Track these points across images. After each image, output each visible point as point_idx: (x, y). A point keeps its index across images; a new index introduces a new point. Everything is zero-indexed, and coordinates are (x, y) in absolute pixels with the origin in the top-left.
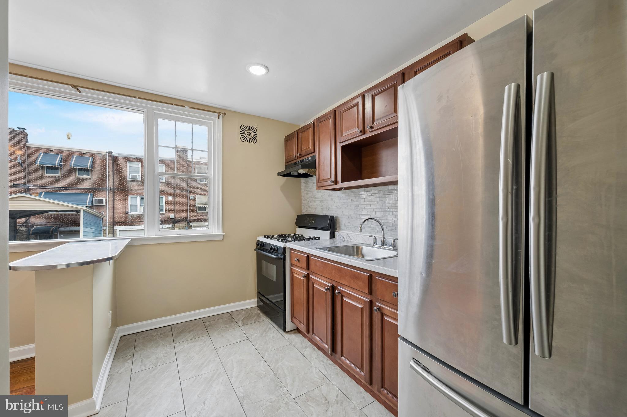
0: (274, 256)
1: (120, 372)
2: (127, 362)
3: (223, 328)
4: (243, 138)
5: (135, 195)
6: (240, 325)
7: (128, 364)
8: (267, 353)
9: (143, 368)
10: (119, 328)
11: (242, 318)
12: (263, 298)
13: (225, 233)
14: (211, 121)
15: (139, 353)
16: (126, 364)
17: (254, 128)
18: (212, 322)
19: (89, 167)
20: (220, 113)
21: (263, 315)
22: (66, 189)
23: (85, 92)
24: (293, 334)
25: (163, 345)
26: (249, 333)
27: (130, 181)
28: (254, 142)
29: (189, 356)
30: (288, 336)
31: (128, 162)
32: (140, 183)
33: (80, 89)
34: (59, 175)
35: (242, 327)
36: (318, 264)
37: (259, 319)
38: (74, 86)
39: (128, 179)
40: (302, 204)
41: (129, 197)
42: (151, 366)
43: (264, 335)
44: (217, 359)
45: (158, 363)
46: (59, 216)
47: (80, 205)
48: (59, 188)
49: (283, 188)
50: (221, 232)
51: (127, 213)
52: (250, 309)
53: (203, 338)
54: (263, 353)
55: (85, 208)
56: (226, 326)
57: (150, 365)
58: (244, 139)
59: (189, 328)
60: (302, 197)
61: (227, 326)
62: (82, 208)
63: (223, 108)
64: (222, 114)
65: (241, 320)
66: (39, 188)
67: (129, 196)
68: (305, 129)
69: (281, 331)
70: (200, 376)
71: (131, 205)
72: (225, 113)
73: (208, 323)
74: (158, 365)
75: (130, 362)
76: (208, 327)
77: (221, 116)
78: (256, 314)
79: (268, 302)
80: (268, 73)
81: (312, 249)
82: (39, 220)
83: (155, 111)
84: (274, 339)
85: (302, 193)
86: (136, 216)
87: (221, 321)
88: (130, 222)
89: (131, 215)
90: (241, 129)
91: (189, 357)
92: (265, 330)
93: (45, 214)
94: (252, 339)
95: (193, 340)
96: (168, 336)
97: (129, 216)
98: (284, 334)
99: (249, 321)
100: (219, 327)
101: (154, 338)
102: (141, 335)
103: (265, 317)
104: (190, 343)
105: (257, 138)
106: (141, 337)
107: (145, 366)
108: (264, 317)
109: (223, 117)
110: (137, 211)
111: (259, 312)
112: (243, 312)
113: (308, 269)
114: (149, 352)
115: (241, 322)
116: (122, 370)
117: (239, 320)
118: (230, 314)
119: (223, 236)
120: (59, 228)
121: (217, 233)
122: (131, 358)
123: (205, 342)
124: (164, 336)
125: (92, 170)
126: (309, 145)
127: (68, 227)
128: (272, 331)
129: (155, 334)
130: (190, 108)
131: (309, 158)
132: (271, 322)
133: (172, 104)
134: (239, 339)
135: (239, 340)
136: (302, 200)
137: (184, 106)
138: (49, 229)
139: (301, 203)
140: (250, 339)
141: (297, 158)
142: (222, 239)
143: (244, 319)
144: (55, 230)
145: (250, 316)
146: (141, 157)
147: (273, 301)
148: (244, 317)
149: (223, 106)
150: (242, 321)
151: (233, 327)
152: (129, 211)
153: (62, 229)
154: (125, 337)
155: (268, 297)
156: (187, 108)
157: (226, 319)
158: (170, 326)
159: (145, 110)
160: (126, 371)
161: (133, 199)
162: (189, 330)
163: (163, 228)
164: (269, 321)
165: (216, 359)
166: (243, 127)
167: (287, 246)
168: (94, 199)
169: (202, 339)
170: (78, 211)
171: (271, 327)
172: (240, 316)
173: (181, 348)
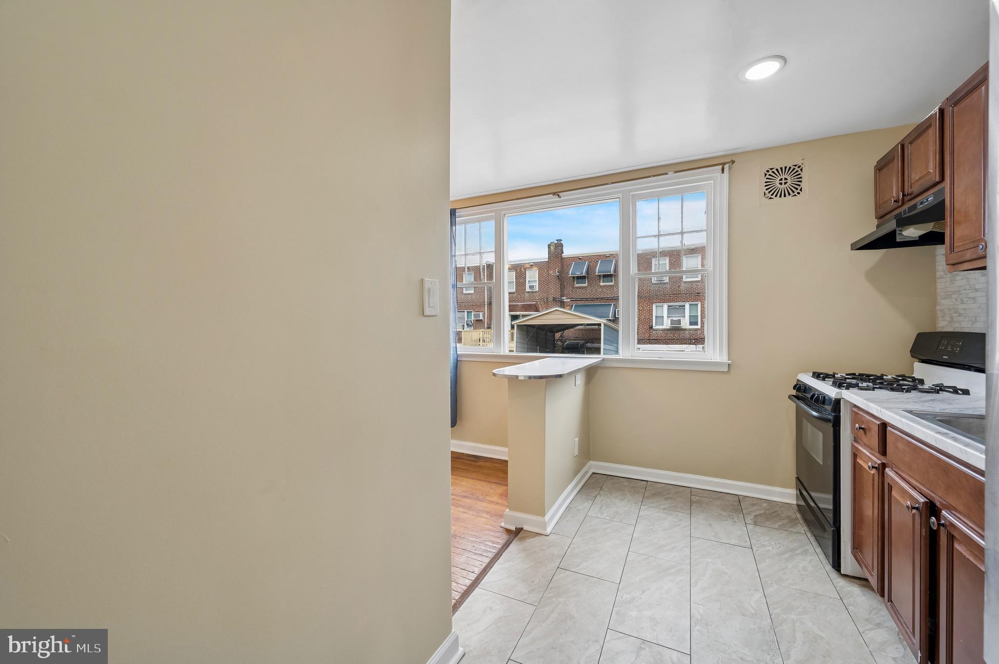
0: (815, 414)
1: (577, 508)
2: (588, 502)
3: (716, 514)
4: (769, 192)
5: (660, 303)
6: (748, 521)
7: (587, 504)
8: (775, 586)
9: (599, 515)
10: (592, 463)
11: (758, 513)
12: (805, 493)
13: (731, 362)
14: (710, 182)
15: (602, 498)
16: (586, 503)
17: (796, 168)
18: (703, 499)
19: (612, 271)
20: (723, 164)
21: (804, 524)
22: (593, 300)
23: (565, 196)
24: (856, 586)
25: (629, 500)
26: (759, 541)
27: (655, 284)
28: (796, 193)
29: (651, 527)
30: (841, 582)
31: (653, 259)
32: (667, 285)
33: (561, 194)
34: (586, 285)
35: (750, 527)
36: (900, 445)
37: (790, 527)
38: (554, 194)
39: (653, 282)
40: (938, 308)
41: (654, 306)
42: (607, 518)
43: (787, 555)
44: (687, 550)
45: (615, 518)
46: (586, 330)
47: (600, 317)
48: (587, 299)
49: (872, 276)
50: (725, 359)
51: (651, 327)
52: (782, 504)
53: (680, 514)
54: (769, 582)
55: (605, 322)
56: (723, 512)
57: (607, 516)
58: (772, 195)
59: (668, 494)
60: (938, 291)
61: (724, 514)
62: (602, 321)
63: (730, 152)
64: (728, 163)
65: (753, 515)
66: (571, 300)
67: (654, 304)
68: (920, 131)
69: (829, 568)
70: (654, 558)
71: (656, 317)
72: (732, 160)
73: (697, 498)
74: (615, 520)
75: (590, 502)
76: (694, 503)
77: (726, 167)
78: (789, 517)
79: (812, 504)
80: (784, 66)
81: (888, 411)
82: (570, 334)
83: (631, 193)
84: (804, 573)
85: (939, 281)
86: (661, 331)
87: (718, 502)
88: (655, 340)
89: (656, 330)
90: (767, 176)
91: (652, 529)
92: (793, 550)
93: (575, 328)
94: (758, 552)
95: (666, 511)
96: (638, 493)
97: (654, 332)
98: (834, 574)
99: (768, 523)
100: (711, 510)
101: (623, 488)
102: (611, 479)
103: (806, 528)
104: (660, 512)
105: (802, 185)
106: (610, 481)
107: (602, 514)
108: (802, 528)
109: (730, 168)
110: (663, 325)
111: (799, 516)
112: (765, 505)
113: (883, 451)
114: (611, 501)
115: (752, 517)
116: (580, 507)
117: (749, 513)
118: (739, 499)
119: (729, 365)
120: (586, 343)
121: (719, 361)
122: (592, 499)
123: (681, 520)
124: (634, 490)
125: (615, 275)
126: (927, 166)
127: (593, 343)
128: (809, 558)
129: (626, 484)
130: (675, 172)
131: (930, 199)
132: (815, 543)
133: (650, 177)
134: (735, 540)
135: (733, 542)
136: (938, 297)
137: (667, 174)
138: (578, 344)
139: (934, 303)
140: (754, 550)
141: (900, 204)
142: (726, 369)
143: (760, 515)
144: (583, 346)
145: (774, 514)
146: (678, 248)
147: (821, 506)
148: (762, 512)
149: (726, 151)
150: (755, 516)
151: (733, 519)
152: (654, 325)
153: (589, 345)
154: (597, 475)
155: (813, 494)
156: (671, 174)
157: (727, 504)
158: (646, 482)
159: (620, 195)
160: (583, 510)
161: (659, 308)
162: (666, 496)
163: (697, 350)
164: (812, 539)
165: (685, 549)
166: (770, 173)
167: (843, 397)
168: (616, 310)
169: (677, 515)
170: (599, 325)
171: (810, 551)
172: (756, 507)
173: (647, 514)
